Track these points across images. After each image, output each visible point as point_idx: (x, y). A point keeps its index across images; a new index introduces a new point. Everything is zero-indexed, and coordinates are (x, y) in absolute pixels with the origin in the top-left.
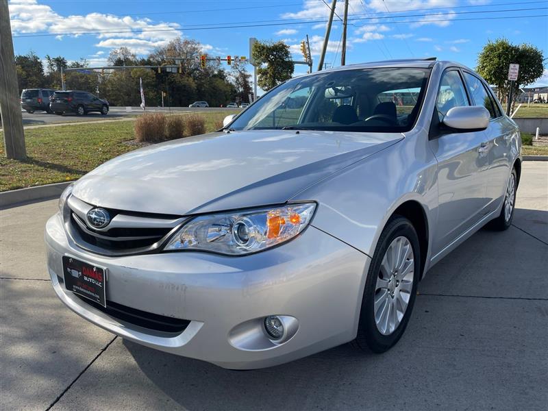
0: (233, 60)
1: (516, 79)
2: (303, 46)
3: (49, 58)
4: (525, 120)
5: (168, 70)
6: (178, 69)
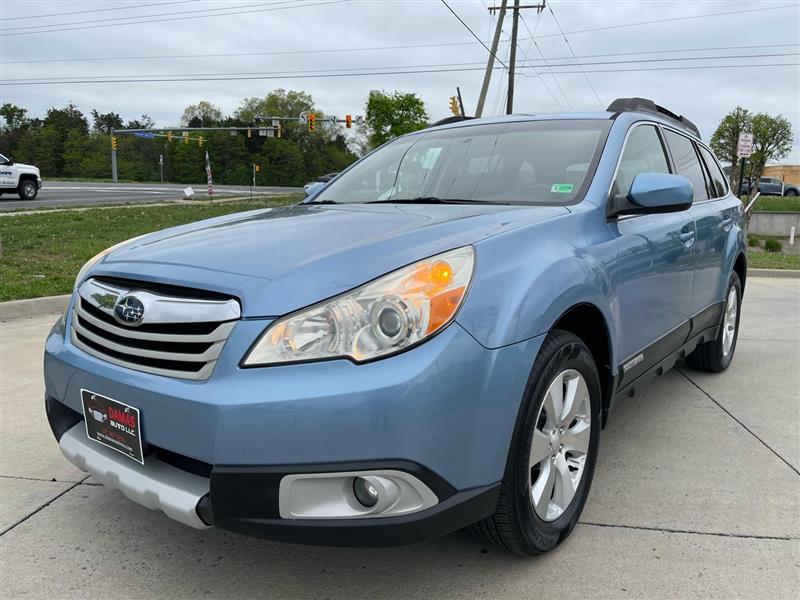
0: (354, 122)
2: (454, 103)
3: (96, 115)
4: (775, 216)
5: (261, 134)
6: (276, 132)
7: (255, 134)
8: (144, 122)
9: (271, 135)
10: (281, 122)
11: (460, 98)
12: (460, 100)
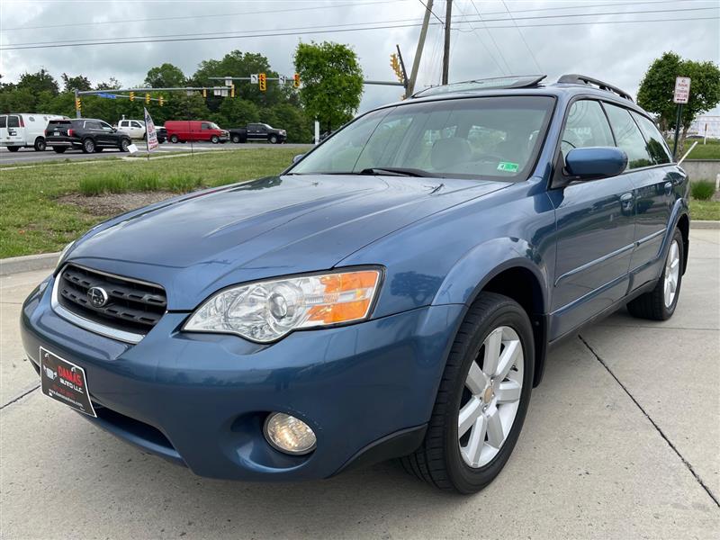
1: (686, 102)
2: (394, 60)
3: (66, 79)
4: (700, 163)
5: (216, 94)
6: (230, 91)
7: (210, 94)
8: (111, 85)
9: (225, 94)
10: (234, 82)
11: (400, 55)
12: (401, 58)
